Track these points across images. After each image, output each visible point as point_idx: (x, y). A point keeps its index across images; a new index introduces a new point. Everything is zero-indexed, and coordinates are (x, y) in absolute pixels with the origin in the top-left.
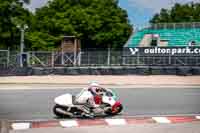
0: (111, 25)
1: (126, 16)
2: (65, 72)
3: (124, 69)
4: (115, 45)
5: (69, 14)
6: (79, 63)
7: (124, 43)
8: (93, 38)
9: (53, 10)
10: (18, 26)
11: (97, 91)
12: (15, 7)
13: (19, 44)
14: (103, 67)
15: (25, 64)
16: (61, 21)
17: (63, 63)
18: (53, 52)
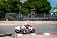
0: (45, 6)
1: (50, 3)
2: (32, 20)
3: (49, 19)
4: (46, 12)
5: (33, 3)
6: (36, 17)
7: (49, 11)
8: (40, 10)
9: (29, 2)
10: (19, 7)
11: (27, 25)
12: (18, 2)
13: (19, 12)
14: (43, 18)
15: (21, 17)
16: (31, 5)
17: (31, 17)
18: (29, 14)
